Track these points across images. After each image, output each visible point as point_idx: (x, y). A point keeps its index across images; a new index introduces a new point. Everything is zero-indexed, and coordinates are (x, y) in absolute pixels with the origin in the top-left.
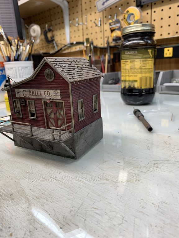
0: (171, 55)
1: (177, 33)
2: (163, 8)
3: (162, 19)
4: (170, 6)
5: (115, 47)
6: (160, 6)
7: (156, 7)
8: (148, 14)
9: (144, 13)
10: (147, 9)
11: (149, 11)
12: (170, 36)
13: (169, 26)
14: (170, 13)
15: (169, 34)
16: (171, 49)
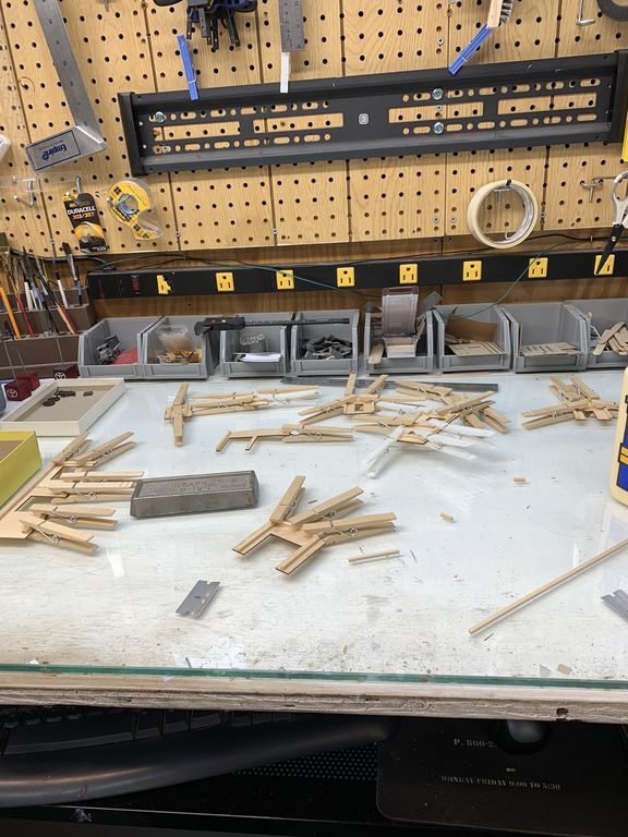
0: (232, 289)
1: (235, 240)
2: (197, 184)
3: (198, 207)
4: (212, 183)
5: (89, 259)
6: (191, 180)
7: (180, 180)
8: (163, 191)
9: (156, 188)
10: (160, 182)
11: (166, 186)
12: (222, 246)
13: (216, 224)
14: (215, 197)
15: (218, 241)
16: (229, 275)
